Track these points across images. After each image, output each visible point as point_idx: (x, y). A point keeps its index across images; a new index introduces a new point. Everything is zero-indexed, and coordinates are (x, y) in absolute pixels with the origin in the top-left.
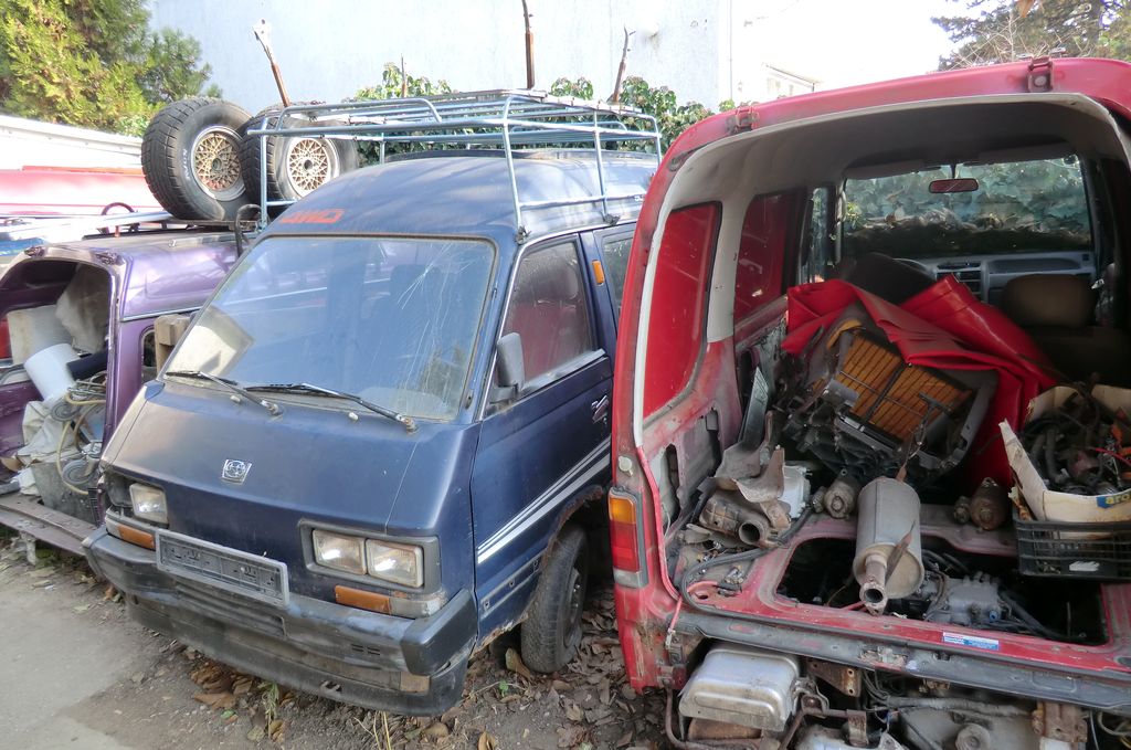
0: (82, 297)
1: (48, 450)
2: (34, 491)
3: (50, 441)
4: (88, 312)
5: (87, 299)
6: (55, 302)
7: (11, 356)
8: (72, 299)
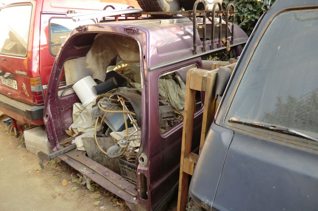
0: (98, 53)
1: (85, 127)
2: (83, 149)
3: (85, 122)
4: (100, 60)
5: (100, 54)
6: (85, 56)
7: (65, 80)
8: (93, 54)
